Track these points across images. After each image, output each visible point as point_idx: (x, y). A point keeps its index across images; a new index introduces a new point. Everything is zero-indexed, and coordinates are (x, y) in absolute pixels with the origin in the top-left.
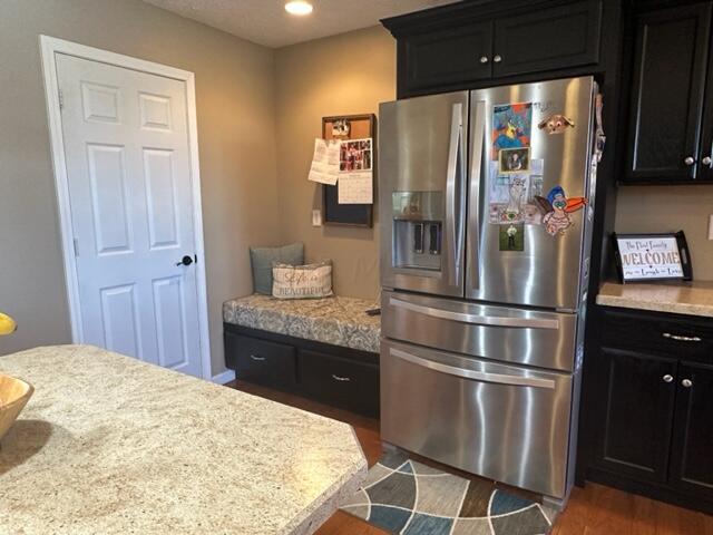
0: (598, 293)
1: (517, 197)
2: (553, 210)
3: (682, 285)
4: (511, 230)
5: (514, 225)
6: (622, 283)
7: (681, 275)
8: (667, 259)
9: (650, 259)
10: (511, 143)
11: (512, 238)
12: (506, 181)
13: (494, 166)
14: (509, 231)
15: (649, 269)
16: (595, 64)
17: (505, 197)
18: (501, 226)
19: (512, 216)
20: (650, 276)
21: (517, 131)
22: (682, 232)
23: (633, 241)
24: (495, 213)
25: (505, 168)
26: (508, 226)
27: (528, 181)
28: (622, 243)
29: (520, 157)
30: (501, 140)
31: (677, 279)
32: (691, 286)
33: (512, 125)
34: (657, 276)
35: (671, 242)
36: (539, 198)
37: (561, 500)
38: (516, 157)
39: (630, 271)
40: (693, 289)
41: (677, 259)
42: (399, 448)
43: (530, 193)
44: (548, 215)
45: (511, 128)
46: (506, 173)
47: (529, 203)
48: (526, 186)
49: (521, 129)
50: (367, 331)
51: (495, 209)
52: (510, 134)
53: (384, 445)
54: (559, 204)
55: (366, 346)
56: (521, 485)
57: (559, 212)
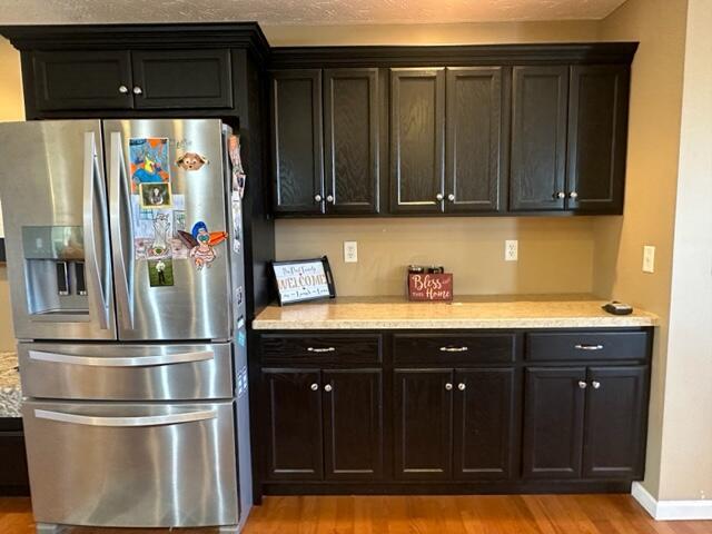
0: (254, 318)
1: (162, 232)
2: (198, 244)
3: (329, 303)
4: (160, 266)
5: (163, 261)
6: (280, 305)
7: (327, 293)
8: (316, 280)
9: (303, 282)
10: (150, 177)
11: (161, 273)
12: (149, 216)
13: (136, 200)
14: (158, 267)
15: (302, 291)
16: (229, 108)
17: (150, 232)
18: (149, 262)
19: (159, 251)
20: (304, 297)
21: (155, 166)
22: (325, 257)
23: (288, 267)
24: (142, 249)
25: (147, 203)
26: (156, 262)
27: (171, 216)
28: (278, 269)
29: (161, 192)
30: (140, 173)
31: (325, 297)
32: (335, 303)
33: (150, 159)
34: (309, 296)
35: (319, 266)
36: (183, 233)
37: (236, 525)
38: (157, 191)
39: (286, 294)
40: (338, 306)
41: (324, 280)
42: (59, 525)
43: (174, 228)
44: (194, 249)
45: (149, 162)
46: (149, 208)
47: (174, 237)
48: (170, 220)
49: (159, 164)
50: (11, 393)
51: (141, 245)
52: (148, 168)
53: (40, 527)
54: (203, 239)
55: (10, 411)
56: (178, 524)
57: (203, 246)
